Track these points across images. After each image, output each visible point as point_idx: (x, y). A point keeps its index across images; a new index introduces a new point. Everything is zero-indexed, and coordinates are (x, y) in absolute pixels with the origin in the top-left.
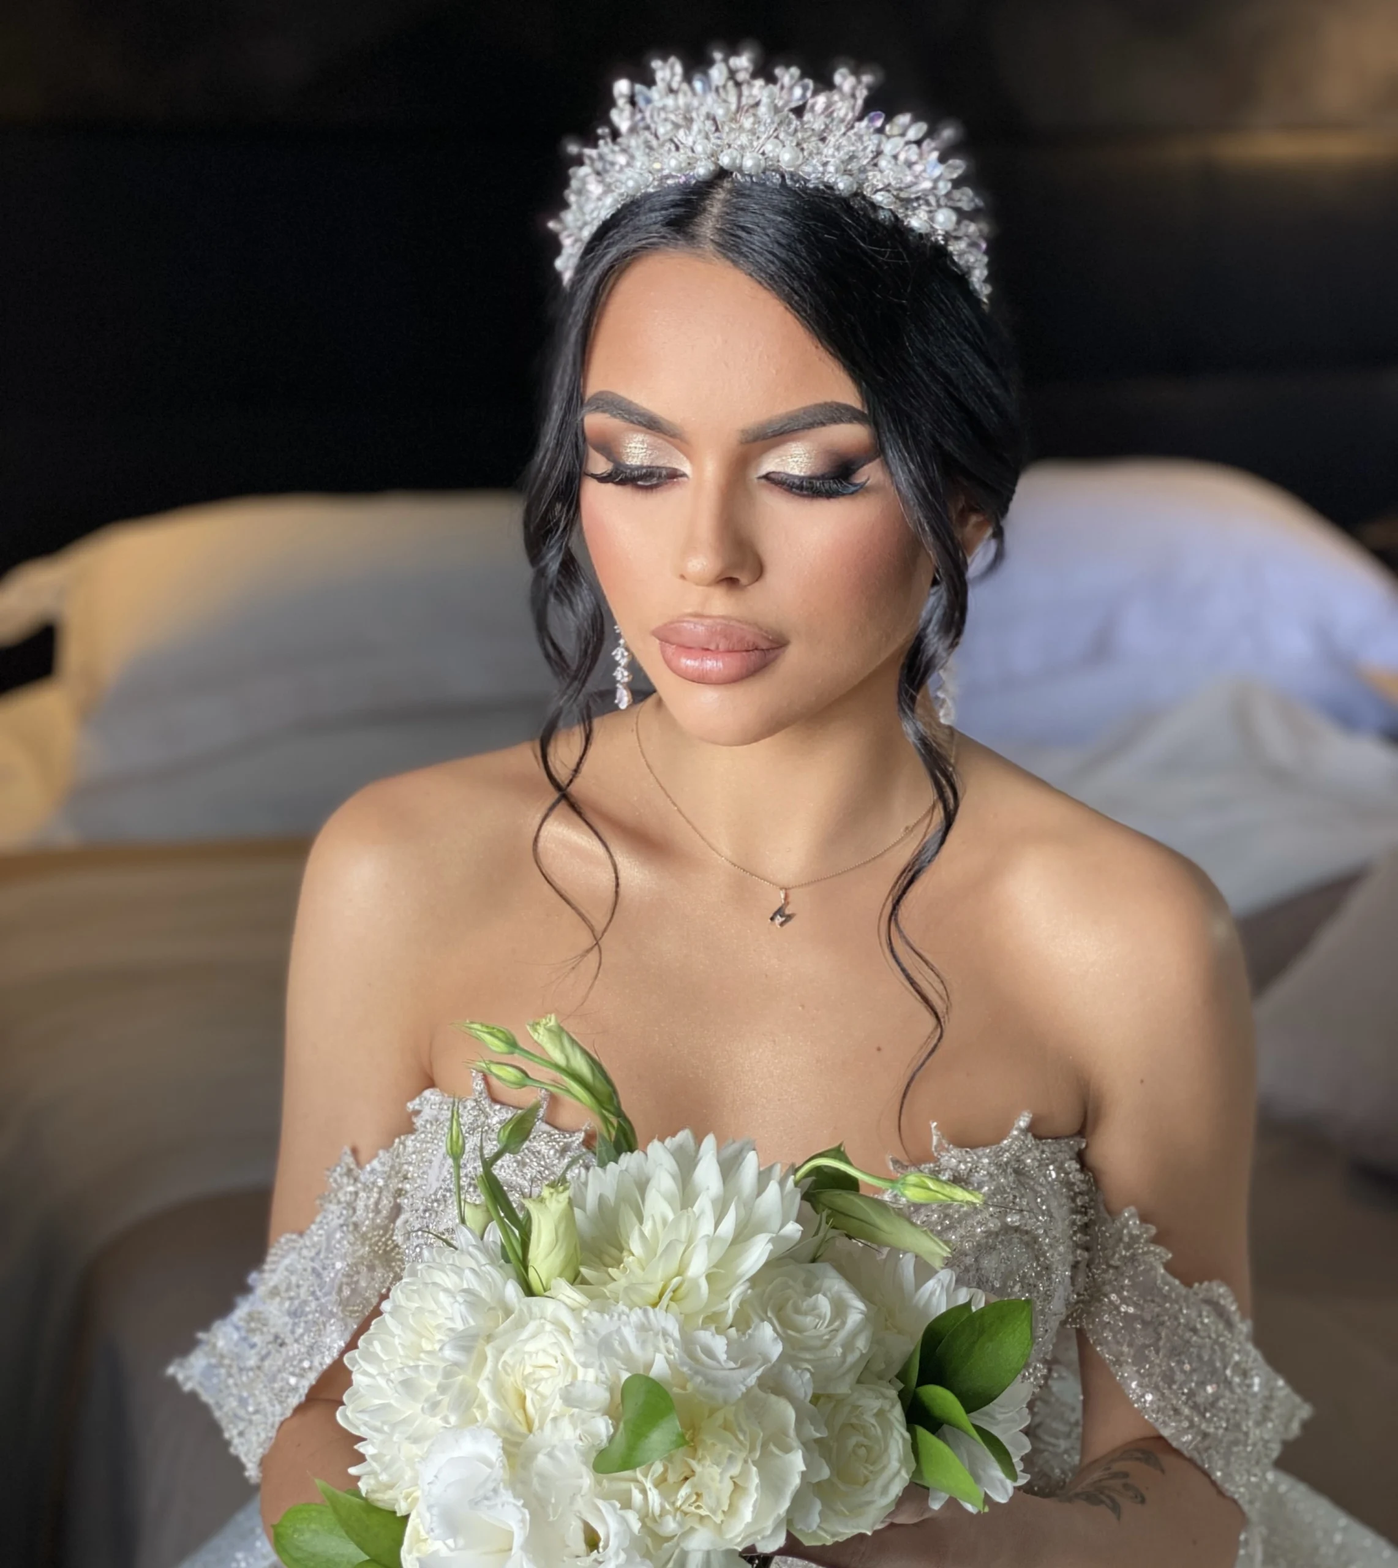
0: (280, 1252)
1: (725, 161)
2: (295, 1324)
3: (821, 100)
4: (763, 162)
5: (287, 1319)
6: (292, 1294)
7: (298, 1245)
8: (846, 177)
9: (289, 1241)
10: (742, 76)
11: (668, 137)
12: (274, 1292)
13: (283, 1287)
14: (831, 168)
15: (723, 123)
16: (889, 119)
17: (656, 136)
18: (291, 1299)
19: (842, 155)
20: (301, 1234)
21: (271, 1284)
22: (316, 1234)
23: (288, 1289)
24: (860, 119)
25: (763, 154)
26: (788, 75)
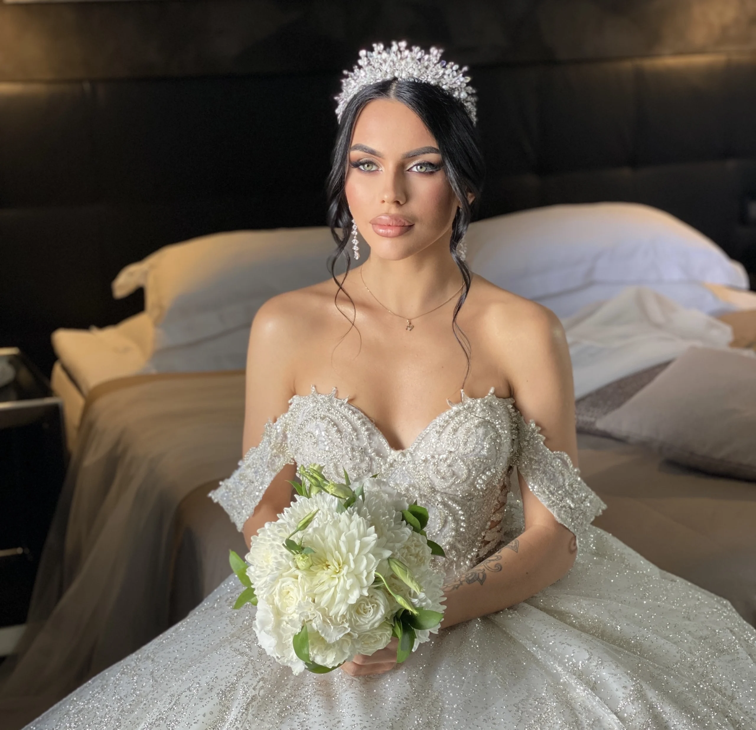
0: (250, 453)
1: (396, 74)
2: (256, 476)
3: (427, 57)
4: (408, 75)
5: (253, 474)
6: (254, 466)
7: (256, 451)
8: (434, 80)
9: (253, 449)
10: (402, 49)
11: (378, 67)
12: (249, 466)
13: (251, 465)
14: (429, 77)
15: (396, 63)
16: (447, 63)
17: (374, 67)
18: (254, 468)
19: (434, 73)
20: (257, 447)
21: (247, 464)
22: (261, 446)
23: (253, 465)
24: (438, 63)
25: (409, 72)
26: (416, 49)
